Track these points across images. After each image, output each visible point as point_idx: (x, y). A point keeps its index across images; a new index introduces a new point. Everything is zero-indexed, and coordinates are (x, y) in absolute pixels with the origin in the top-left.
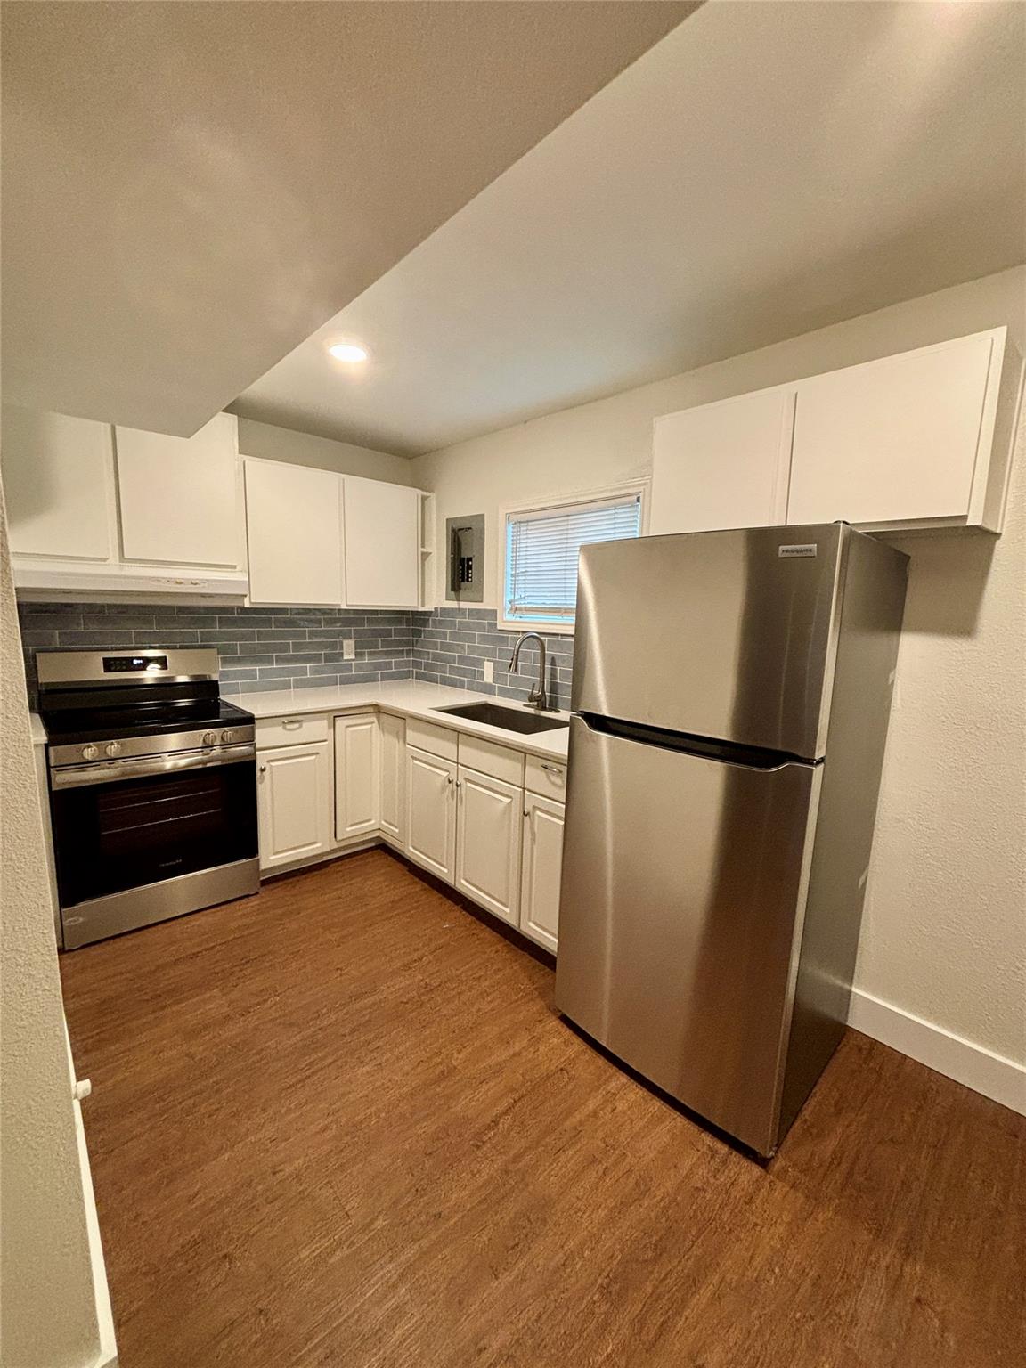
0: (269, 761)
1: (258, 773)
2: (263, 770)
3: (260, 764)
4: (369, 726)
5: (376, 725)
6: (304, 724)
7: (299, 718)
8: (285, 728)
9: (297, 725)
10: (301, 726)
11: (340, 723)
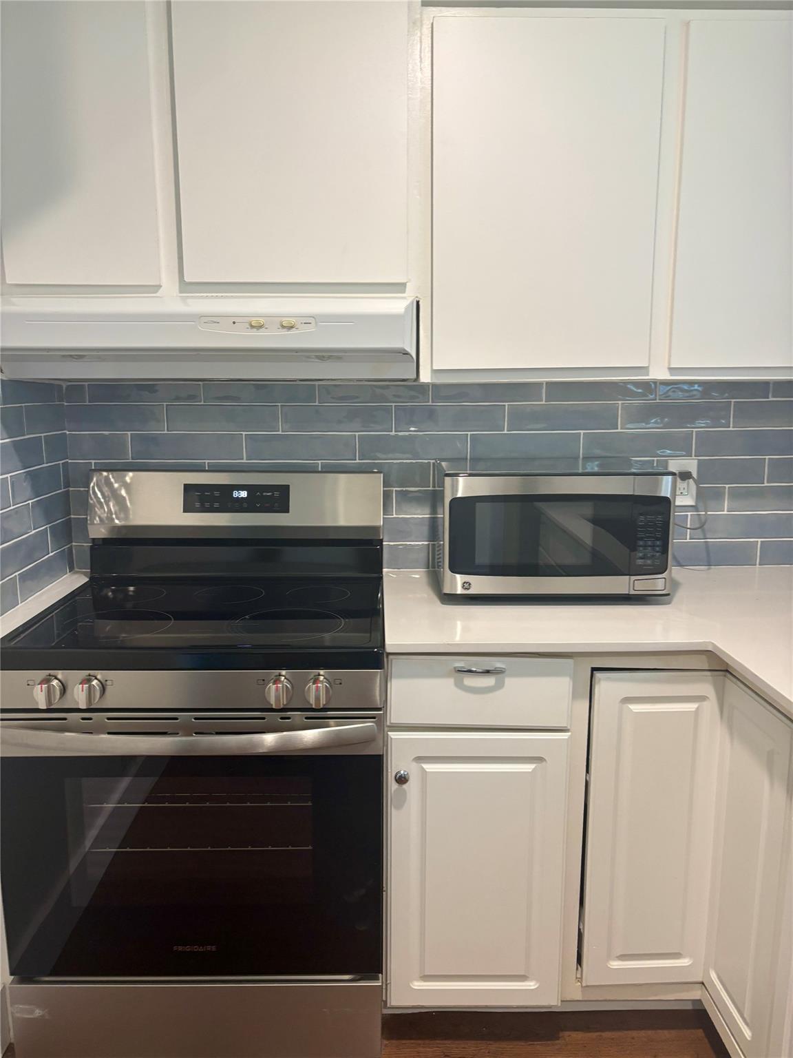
0: (420, 759)
1: (391, 786)
2: (402, 780)
3: (396, 763)
4: (691, 707)
5: (711, 706)
6: (509, 681)
7: (498, 663)
8: (460, 685)
9: (489, 681)
10: (499, 686)
11: (607, 687)
